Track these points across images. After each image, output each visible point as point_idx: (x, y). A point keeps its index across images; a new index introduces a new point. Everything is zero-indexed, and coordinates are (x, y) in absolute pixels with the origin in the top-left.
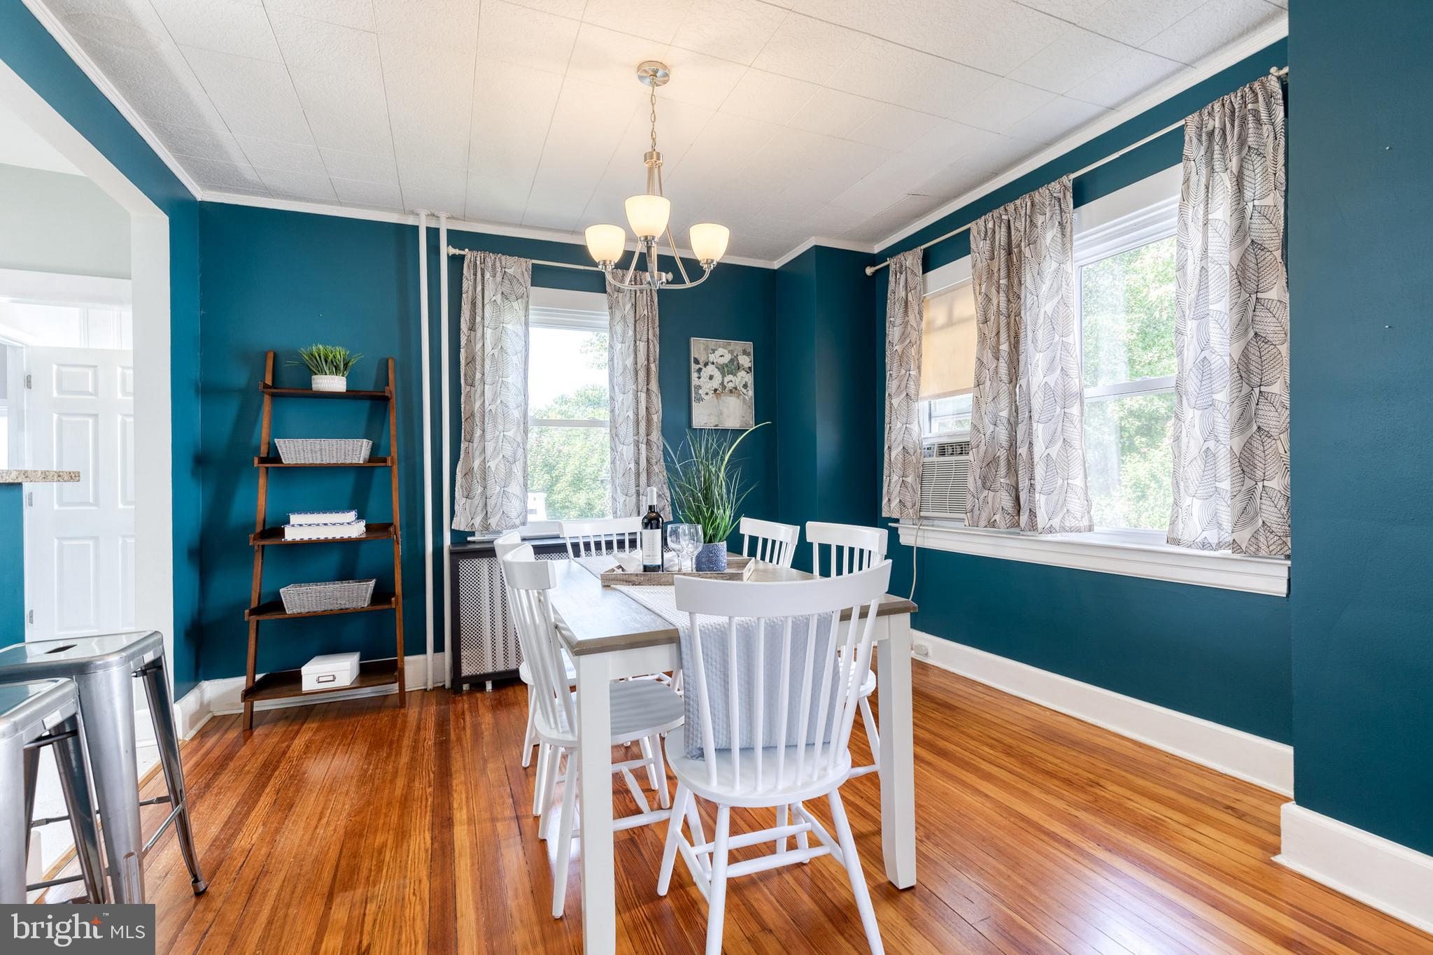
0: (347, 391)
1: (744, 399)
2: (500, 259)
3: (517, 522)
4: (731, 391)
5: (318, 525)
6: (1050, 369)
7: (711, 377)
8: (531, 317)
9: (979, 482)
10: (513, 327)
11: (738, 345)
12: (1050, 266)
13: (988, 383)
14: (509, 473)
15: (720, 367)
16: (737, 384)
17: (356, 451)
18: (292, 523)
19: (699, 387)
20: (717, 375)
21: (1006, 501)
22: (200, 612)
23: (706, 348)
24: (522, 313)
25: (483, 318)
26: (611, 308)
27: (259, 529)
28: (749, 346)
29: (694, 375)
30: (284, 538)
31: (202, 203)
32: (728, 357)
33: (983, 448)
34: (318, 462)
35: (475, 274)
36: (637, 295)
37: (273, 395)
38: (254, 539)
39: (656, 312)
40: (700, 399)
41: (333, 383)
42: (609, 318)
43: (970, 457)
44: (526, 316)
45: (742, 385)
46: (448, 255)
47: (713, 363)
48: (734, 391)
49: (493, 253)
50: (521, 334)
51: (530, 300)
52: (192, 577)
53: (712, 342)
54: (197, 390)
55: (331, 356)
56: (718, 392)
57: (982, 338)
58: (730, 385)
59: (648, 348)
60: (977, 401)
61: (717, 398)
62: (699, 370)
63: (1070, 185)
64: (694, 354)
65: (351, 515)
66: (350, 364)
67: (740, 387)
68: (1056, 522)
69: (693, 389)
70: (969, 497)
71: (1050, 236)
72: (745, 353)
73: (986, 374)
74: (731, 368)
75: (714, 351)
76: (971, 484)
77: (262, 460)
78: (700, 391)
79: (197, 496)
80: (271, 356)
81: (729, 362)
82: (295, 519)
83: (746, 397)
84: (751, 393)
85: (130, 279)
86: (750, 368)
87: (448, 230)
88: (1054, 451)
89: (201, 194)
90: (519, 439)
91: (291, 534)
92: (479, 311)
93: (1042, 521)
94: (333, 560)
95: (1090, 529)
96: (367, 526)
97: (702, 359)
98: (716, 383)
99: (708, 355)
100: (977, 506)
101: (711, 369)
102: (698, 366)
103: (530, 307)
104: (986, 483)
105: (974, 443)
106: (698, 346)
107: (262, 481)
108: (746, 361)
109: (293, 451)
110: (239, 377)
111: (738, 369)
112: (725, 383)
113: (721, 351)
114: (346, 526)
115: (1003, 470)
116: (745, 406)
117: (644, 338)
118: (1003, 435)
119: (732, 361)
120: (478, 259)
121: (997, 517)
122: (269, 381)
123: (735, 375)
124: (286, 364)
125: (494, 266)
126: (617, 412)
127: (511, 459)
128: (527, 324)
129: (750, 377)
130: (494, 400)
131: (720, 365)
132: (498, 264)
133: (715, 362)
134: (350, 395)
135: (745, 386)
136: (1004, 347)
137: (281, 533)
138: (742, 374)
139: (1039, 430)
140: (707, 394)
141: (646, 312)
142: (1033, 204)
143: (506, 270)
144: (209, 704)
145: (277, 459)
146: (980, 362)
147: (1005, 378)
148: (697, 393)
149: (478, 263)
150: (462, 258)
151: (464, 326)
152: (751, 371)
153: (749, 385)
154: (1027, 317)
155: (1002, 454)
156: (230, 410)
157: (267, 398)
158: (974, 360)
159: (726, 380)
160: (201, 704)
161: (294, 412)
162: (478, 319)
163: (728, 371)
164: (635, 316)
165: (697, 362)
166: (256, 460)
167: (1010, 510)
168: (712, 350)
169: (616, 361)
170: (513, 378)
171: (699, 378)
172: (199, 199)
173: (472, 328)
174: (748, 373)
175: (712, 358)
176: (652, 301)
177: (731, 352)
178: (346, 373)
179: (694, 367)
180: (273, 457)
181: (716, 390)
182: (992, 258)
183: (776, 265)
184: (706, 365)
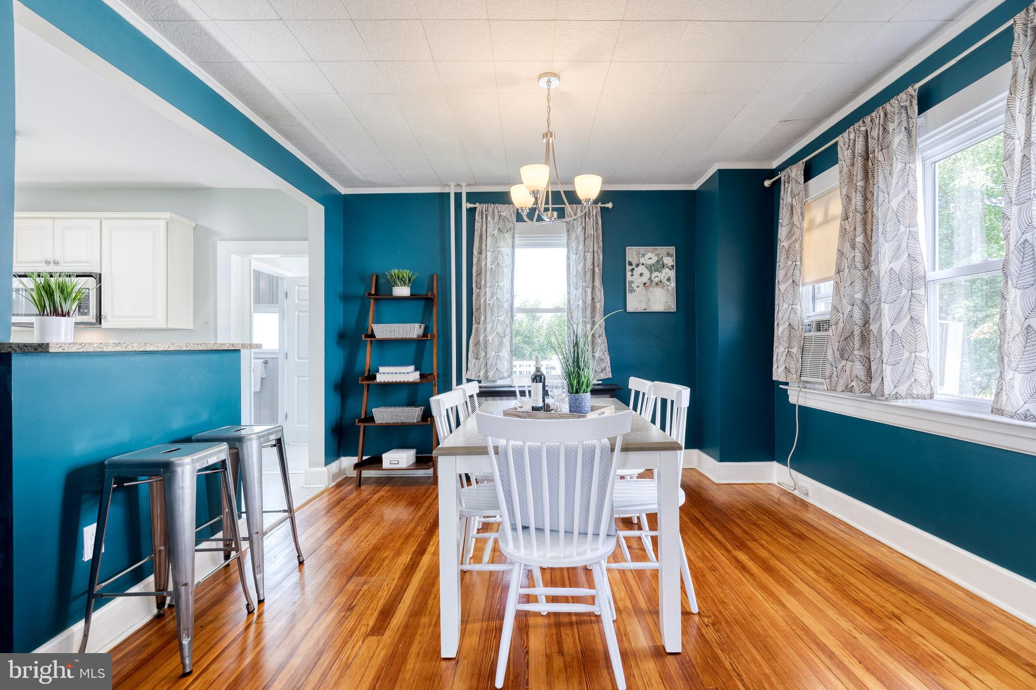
0: (411, 295)
1: (668, 289)
2: (497, 208)
3: (506, 375)
4: (657, 284)
5: (392, 373)
6: (896, 256)
7: (641, 275)
8: (517, 242)
9: (837, 354)
10: (505, 250)
11: (663, 250)
12: (898, 166)
13: (847, 270)
14: (501, 344)
15: (649, 267)
16: (662, 278)
17: (414, 330)
18: (380, 372)
19: (632, 282)
20: (647, 273)
21: (859, 369)
22: (341, 419)
23: (638, 254)
24: (510, 240)
25: (486, 246)
26: (568, 231)
27: (366, 374)
28: (672, 250)
29: (628, 274)
30: (376, 380)
31: (345, 195)
32: (655, 259)
33: (841, 325)
34: (393, 337)
35: (482, 219)
36: (587, 221)
37: (375, 299)
38: (362, 380)
39: (600, 232)
40: (632, 291)
41: (402, 291)
42: (566, 238)
43: (830, 333)
44: (513, 242)
45: (666, 279)
46: (467, 208)
47: (643, 264)
48: (659, 283)
49: (493, 204)
50: (510, 254)
51: (516, 232)
52: (336, 400)
53: (642, 249)
54: (341, 298)
55: (401, 276)
56: (646, 285)
57: (843, 232)
58: (657, 280)
59: (594, 256)
60: (837, 286)
61: (646, 289)
62: (632, 270)
63: (915, 94)
64: (629, 258)
65: (412, 368)
66: (412, 279)
67: (665, 281)
68: (902, 389)
69: (627, 284)
70: (828, 366)
71: (898, 139)
72: (668, 255)
73: (845, 264)
74: (659, 266)
75: (643, 255)
76: (830, 356)
77: (367, 336)
78: (633, 285)
79: (340, 356)
80: (375, 277)
81: (656, 263)
82: (382, 369)
83: (669, 288)
84: (673, 284)
85: (307, 240)
86: (673, 266)
87: (467, 193)
88: (900, 328)
89: (343, 191)
90: (508, 322)
91: (380, 378)
92: (484, 241)
93: (888, 388)
94: (404, 394)
95: (931, 396)
96: (420, 375)
97: (634, 262)
98: (645, 279)
99: (639, 258)
100: (835, 373)
101: (642, 269)
102: (631, 267)
103: (516, 235)
104: (843, 354)
105: (833, 321)
106: (632, 253)
107: (368, 348)
108: (669, 261)
109: (382, 331)
110: (360, 290)
111: (663, 267)
112: (652, 278)
113: (649, 255)
114: (408, 374)
115: (857, 343)
116: (668, 295)
117: (591, 250)
118: (857, 315)
119: (658, 262)
120: (484, 208)
121: (854, 383)
122: (373, 292)
123: (660, 272)
124: (382, 281)
125: (493, 212)
126: (572, 302)
127: (502, 335)
128: (513, 247)
129: (673, 273)
130: (492, 297)
131: (649, 265)
132: (496, 210)
133: (644, 263)
134: (413, 297)
135: (669, 280)
136: (860, 239)
137: (374, 377)
138: (666, 270)
139: (887, 310)
140: (638, 287)
141: (592, 232)
142: (886, 115)
143: (501, 213)
144: (345, 470)
145: (374, 336)
146: (841, 253)
147: (859, 265)
148: (630, 286)
149: (484, 211)
150: (475, 209)
151: (475, 252)
152: (673, 268)
153: (671, 279)
154: (879, 213)
155: (857, 331)
156: (355, 308)
157: (372, 301)
158: (836, 251)
159: (654, 275)
160: (340, 469)
161: (386, 307)
162: (483, 247)
163: (655, 269)
164: (585, 236)
165: (630, 264)
166: (363, 336)
167: (863, 378)
168: (642, 254)
169: (571, 267)
170: (505, 283)
171: (632, 275)
172: (343, 193)
173: (480, 253)
174: (671, 269)
175: (642, 260)
176: (597, 223)
177: (657, 255)
178: (410, 285)
179: (628, 268)
180: (372, 335)
181: (645, 284)
182: (853, 165)
183: (695, 187)
184: (637, 265)
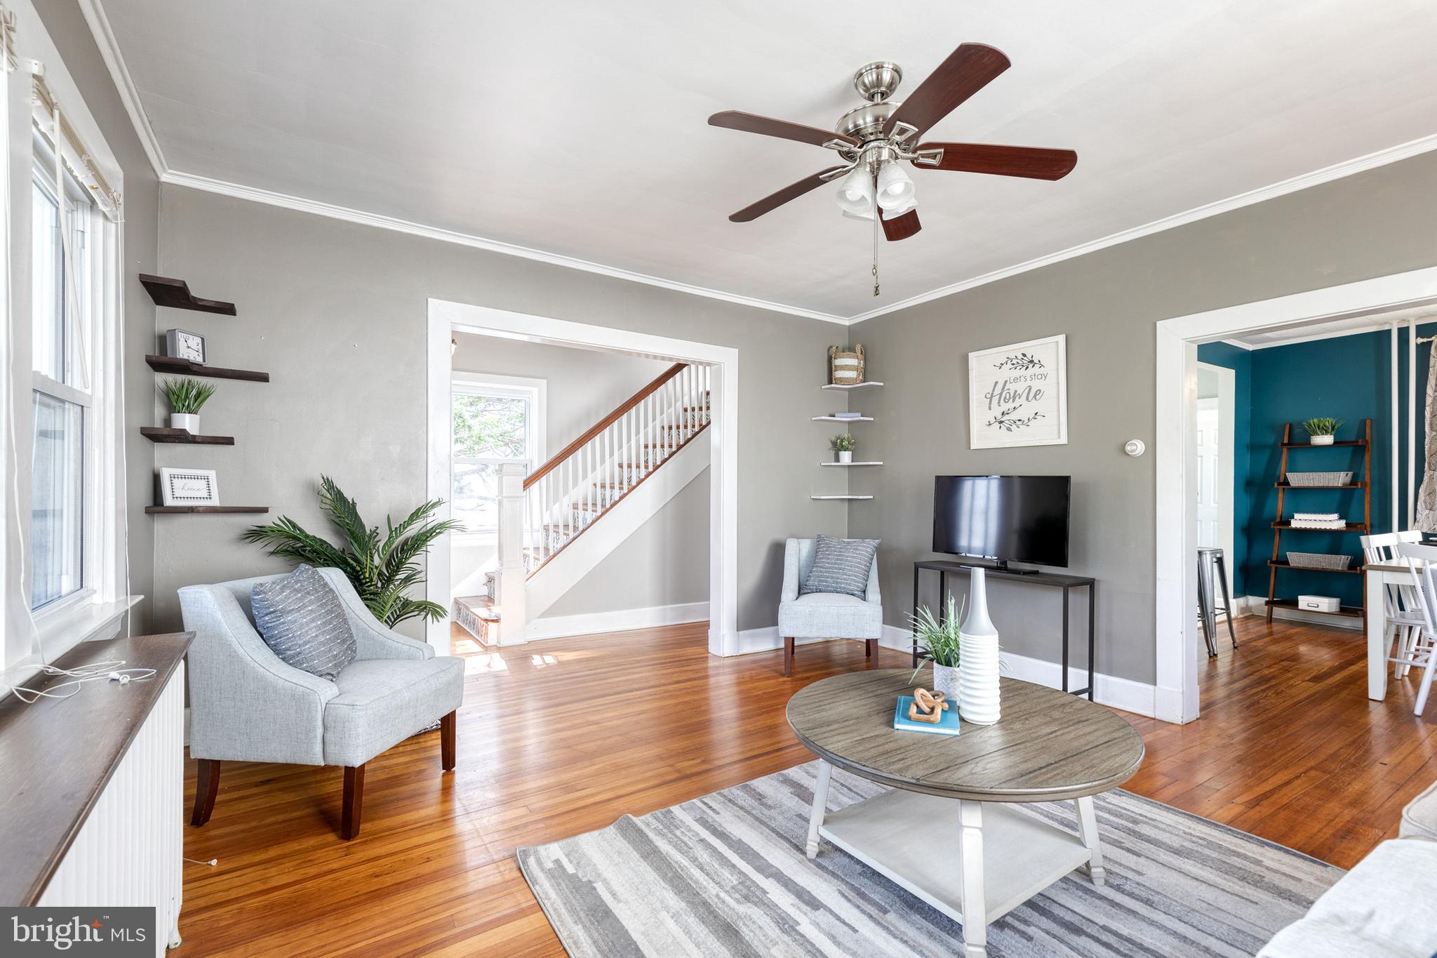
0: (1334, 443)
5: (1311, 520)
17: (1340, 479)
18: (1295, 518)
22: (1247, 560)
27: (1278, 520)
30: (1290, 525)
31: (1253, 351)
34: (1312, 485)
37: (1288, 448)
38: (1274, 525)
41: (1323, 439)
46: (1417, 344)
52: (1244, 542)
54: (1248, 447)
55: (1321, 425)
65: (1335, 516)
66: (1336, 427)
77: (1280, 484)
79: (1247, 501)
80: (1288, 425)
82: (1297, 516)
85: (1215, 397)
87: (1418, 326)
89: (1253, 348)
91: (1295, 524)
94: (1325, 542)
96: (1346, 524)
107: (1280, 495)
109: (1296, 479)
110: (1270, 439)
114: (1332, 522)
122: (1286, 441)
124: (1297, 431)
134: (1338, 445)
137: (1289, 523)
144: (1251, 608)
145: (1288, 484)
150: (1431, 342)
151: (1430, 390)
156: (1265, 457)
157: (1285, 450)
160: (1247, 605)
161: (1300, 456)
166: (1276, 484)
172: (1251, 350)
178: (1333, 433)
180: (1286, 483)
